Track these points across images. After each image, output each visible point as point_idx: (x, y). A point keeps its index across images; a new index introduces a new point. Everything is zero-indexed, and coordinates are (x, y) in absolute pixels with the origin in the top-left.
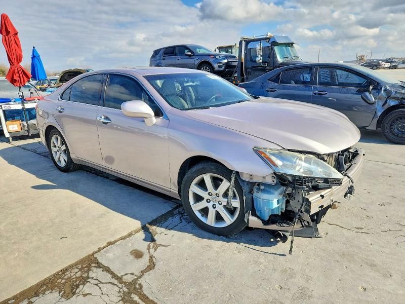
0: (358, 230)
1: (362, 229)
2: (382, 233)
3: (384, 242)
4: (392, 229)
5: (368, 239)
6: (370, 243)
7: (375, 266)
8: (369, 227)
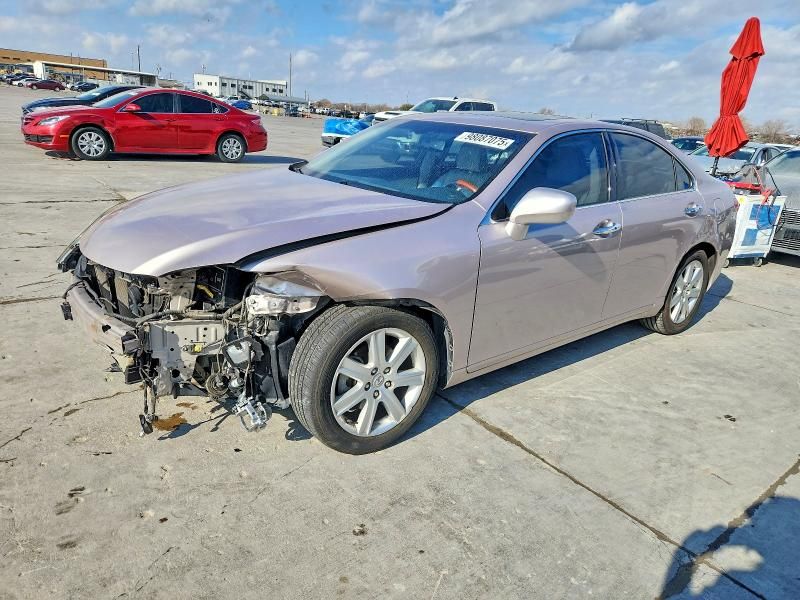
0: (68, 409)
1: (67, 414)
2: (29, 426)
3: (14, 413)
4: (15, 442)
5: (43, 404)
6: (35, 400)
7: (7, 381)
8: (57, 424)
